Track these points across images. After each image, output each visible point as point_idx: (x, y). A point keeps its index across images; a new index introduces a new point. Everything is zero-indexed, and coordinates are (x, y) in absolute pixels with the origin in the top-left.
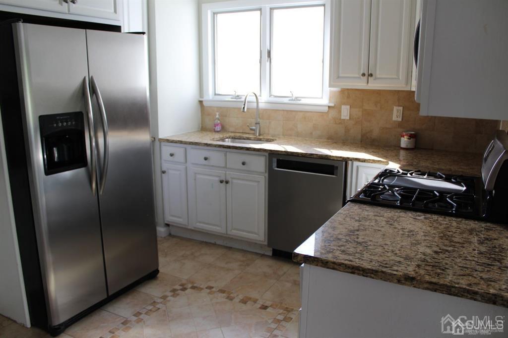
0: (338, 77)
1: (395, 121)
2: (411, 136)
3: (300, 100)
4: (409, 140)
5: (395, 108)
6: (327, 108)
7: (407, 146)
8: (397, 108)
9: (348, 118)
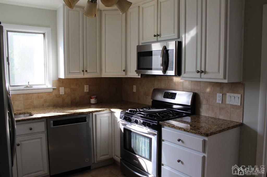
0: (70, 73)
1: (86, 92)
2: (96, 98)
3: (32, 87)
4: (95, 100)
5: (85, 86)
6: (52, 90)
7: (95, 102)
8: (86, 86)
9: (64, 94)
